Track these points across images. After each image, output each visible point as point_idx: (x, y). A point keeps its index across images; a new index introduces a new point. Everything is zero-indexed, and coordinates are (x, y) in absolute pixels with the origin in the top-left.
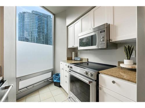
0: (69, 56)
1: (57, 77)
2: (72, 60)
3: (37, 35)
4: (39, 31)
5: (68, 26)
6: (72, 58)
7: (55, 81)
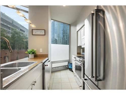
0: (79, 52)
1: (71, 65)
2: (80, 54)
3: (62, 36)
4: (64, 32)
5: (77, 32)
6: (80, 53)
7: (70, 67)
